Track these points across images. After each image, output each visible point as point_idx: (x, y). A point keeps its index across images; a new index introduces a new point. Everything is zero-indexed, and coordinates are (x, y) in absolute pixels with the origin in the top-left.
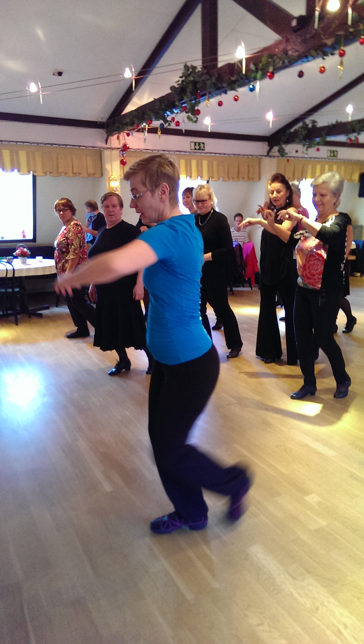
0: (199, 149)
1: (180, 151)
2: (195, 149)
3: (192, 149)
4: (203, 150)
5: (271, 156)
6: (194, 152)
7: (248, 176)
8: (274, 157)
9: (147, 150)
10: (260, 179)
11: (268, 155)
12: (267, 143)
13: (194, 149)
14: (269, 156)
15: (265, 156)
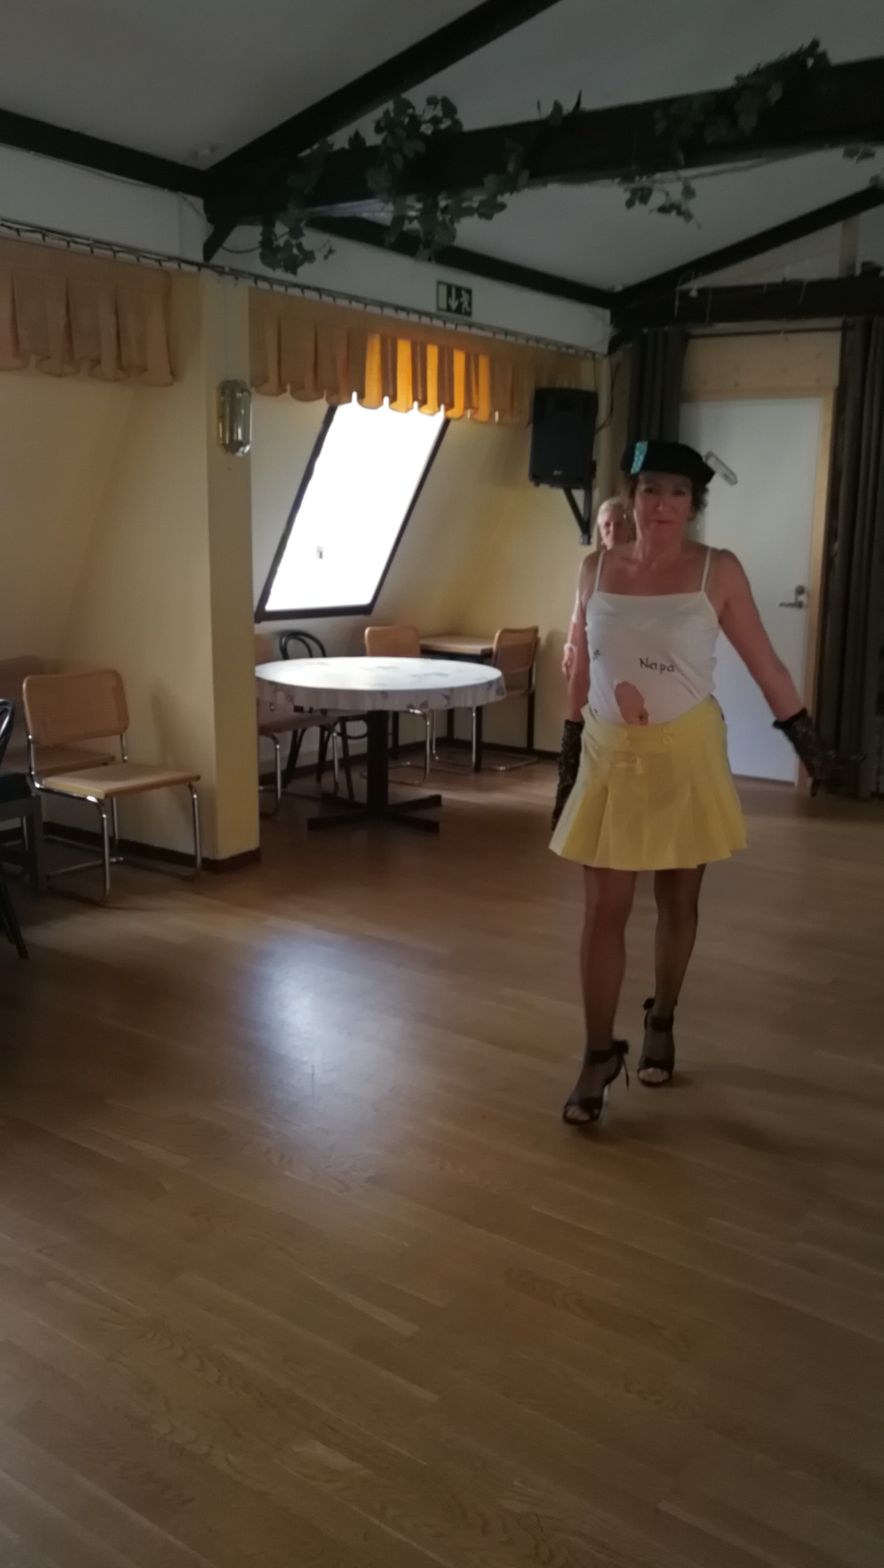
5: (220, 271)
7: (119, 356)
8: (236, 274)
10: (175, 374)
11: (206, 262)
12: (199, 202)
14: (213, 268)
15: (199, 266)
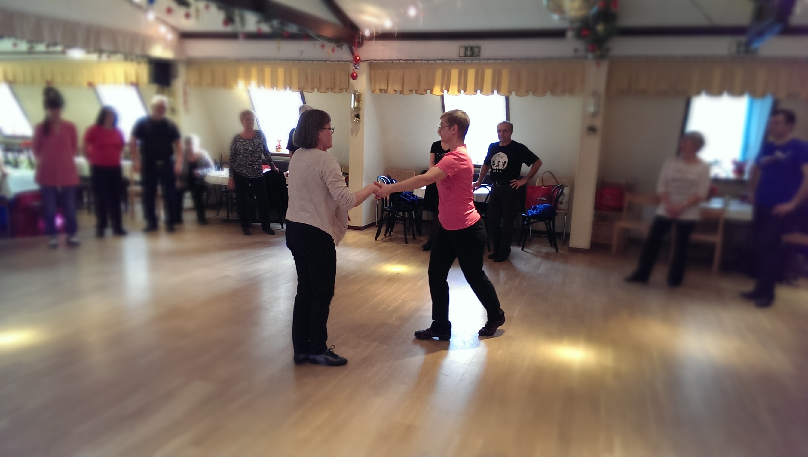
0: (472, 55)
1: (443, 60)
2: (466, 55)
3: (460, 55)
4: (477, 56)
6: (464, 60)
9: (399, 60)
13: (463, 55)
